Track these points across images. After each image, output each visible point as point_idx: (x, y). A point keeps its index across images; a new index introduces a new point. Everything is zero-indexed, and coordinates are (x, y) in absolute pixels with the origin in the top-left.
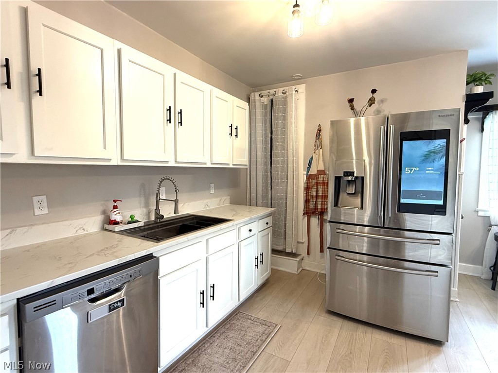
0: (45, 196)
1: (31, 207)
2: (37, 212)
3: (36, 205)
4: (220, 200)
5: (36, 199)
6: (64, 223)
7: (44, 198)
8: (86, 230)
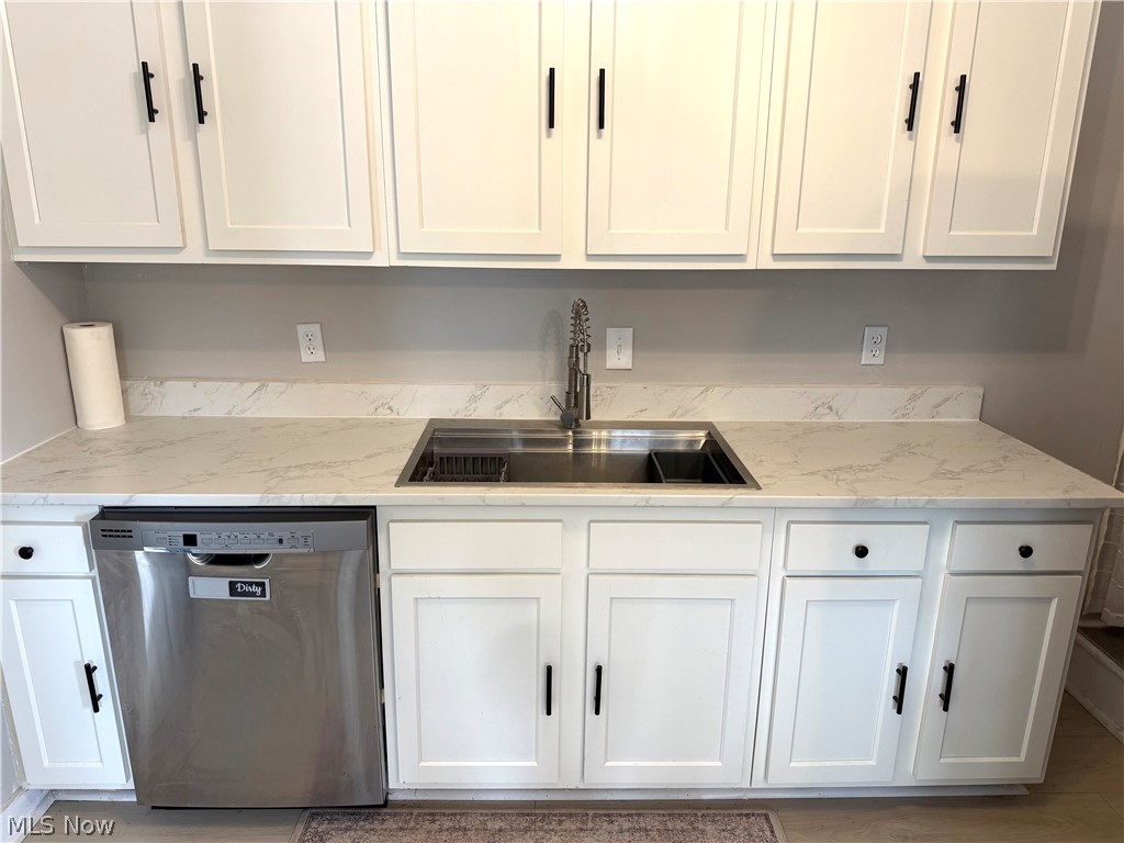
0: (318, 326)
1: (294, 346)
2: (306, 357)
3: (303, 343)
4: (914, 397)
5: (301, 329)
6: (349, 387)
7: (315, 329)
8: (395, 411)
